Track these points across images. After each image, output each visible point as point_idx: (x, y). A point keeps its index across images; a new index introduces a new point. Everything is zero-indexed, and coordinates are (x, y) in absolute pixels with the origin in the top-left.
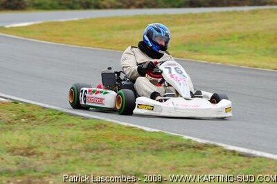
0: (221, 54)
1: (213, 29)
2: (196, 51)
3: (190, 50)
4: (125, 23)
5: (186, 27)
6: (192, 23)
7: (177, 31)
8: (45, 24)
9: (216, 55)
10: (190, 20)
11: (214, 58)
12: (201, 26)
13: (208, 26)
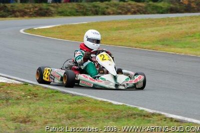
0: (185, 47)
1: (182, 29)
2: (167, 45)
3: (163, 45)
4: (120, 25)
5: (163, 28)
6: (168, 25)
7: (157, 31)
8: (63, 26)
9: (181, 48)
10: (167, 22)
11: (179, 50)
12: (173, 27)
13: (179, 27)
